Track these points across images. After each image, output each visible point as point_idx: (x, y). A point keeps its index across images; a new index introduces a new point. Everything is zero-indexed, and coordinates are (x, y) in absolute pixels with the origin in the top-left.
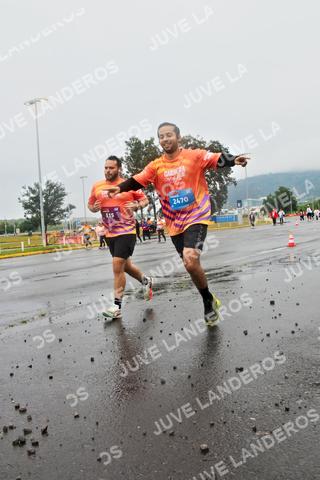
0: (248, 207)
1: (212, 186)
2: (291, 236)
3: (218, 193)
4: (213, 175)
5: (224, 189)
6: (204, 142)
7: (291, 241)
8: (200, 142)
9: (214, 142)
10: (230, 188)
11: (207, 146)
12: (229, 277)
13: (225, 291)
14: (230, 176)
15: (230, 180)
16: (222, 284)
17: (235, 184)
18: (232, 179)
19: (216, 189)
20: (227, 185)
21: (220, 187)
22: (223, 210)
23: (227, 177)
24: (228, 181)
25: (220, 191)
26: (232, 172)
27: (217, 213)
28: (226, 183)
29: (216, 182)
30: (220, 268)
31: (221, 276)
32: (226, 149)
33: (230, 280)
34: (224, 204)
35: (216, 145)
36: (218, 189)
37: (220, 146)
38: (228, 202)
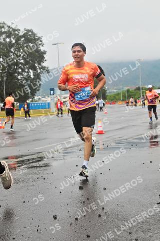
1: (26, 74)
2: (100, 124)
3: (32, 81)
4: (27, 63)
5: (38, 76)
6: (19, 30)
7: (101, 129)
8: (14, 30)
9: (29, 31)
11: (21, 33)
12: (41, 163)
13: (36, 176)
14: (44, 64)
15: (44, 68)
16: (35, 170)
17: (48, 72)
18: (45, 67)
19: (30, 76)
20: (41, 73)
21: (34, 75)
22: (36, 98)
23: (41, 65)
24: (42, 70)
25: (34, 79)
26: (46, 60)
27: (31, 100)
28: (39, 71)
29: (30, 70)
30: (32, 155)
31: (33, 162)
32: (40, 38)
33: (42, 166)
34: (38, 92)
35: (30, 33)
36: (32, 77)
37: (34, 35)
38: (41, 90)
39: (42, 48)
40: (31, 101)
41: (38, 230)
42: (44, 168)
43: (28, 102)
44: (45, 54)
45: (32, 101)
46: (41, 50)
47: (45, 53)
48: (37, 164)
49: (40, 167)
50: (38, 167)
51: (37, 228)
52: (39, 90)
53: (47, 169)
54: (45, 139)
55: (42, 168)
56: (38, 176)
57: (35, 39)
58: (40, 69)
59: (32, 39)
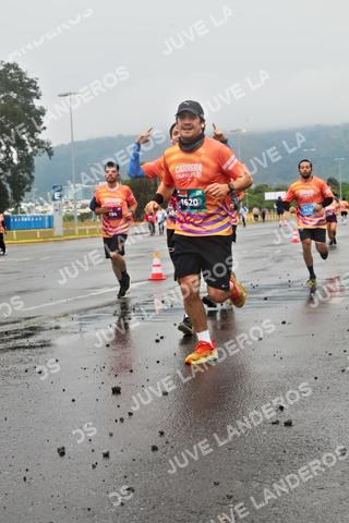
0: (74, 201)
1: (1, 156)
2: (156, 261)
3: (15, 169)
5: (27, 161)
7: (156, 271)
9: (9, 66)
10: (40, 161)
12: (32, 340)
13: (23, 367)
14: (41, 136)
15: (40, 144)
16: (20, 354)
17: (50, 152)
18: (43, 142)
19: (11, 161)
20: (34, 153)
21: (19, 158)
22: (23, 206)
23: (34, 138)
24: (36, 147)
25: (19, 167)
26: (45, 128)
27: (13, 209)
28: (30, 150)
29: (12, 149)
30: (14, 322)
31: (16, 338)
32: (32, 81)
33: (34, 347)
34: (26, 194)
35: (12, 71)
36: (15, 161)
37: (21, 74)
38: (34, 190)
39: (37, 103)
40: (13, 213)
41: (25, 479)
42: (40, 350)
43: (6, 213)
44: (43, 114)
45: (16, 212)
46: (34, 106)
47: (42, 112)
48: (25, 342)
49: (31, 347)
50: (26, 347)
51: (25, 474)
52: (29, 190)
53: (44, 353)
54: (41, 290)
55: (34, 350)
56: (27, 366)
57: (22, 84)
58: (32, 145)
59: (14, 83)
